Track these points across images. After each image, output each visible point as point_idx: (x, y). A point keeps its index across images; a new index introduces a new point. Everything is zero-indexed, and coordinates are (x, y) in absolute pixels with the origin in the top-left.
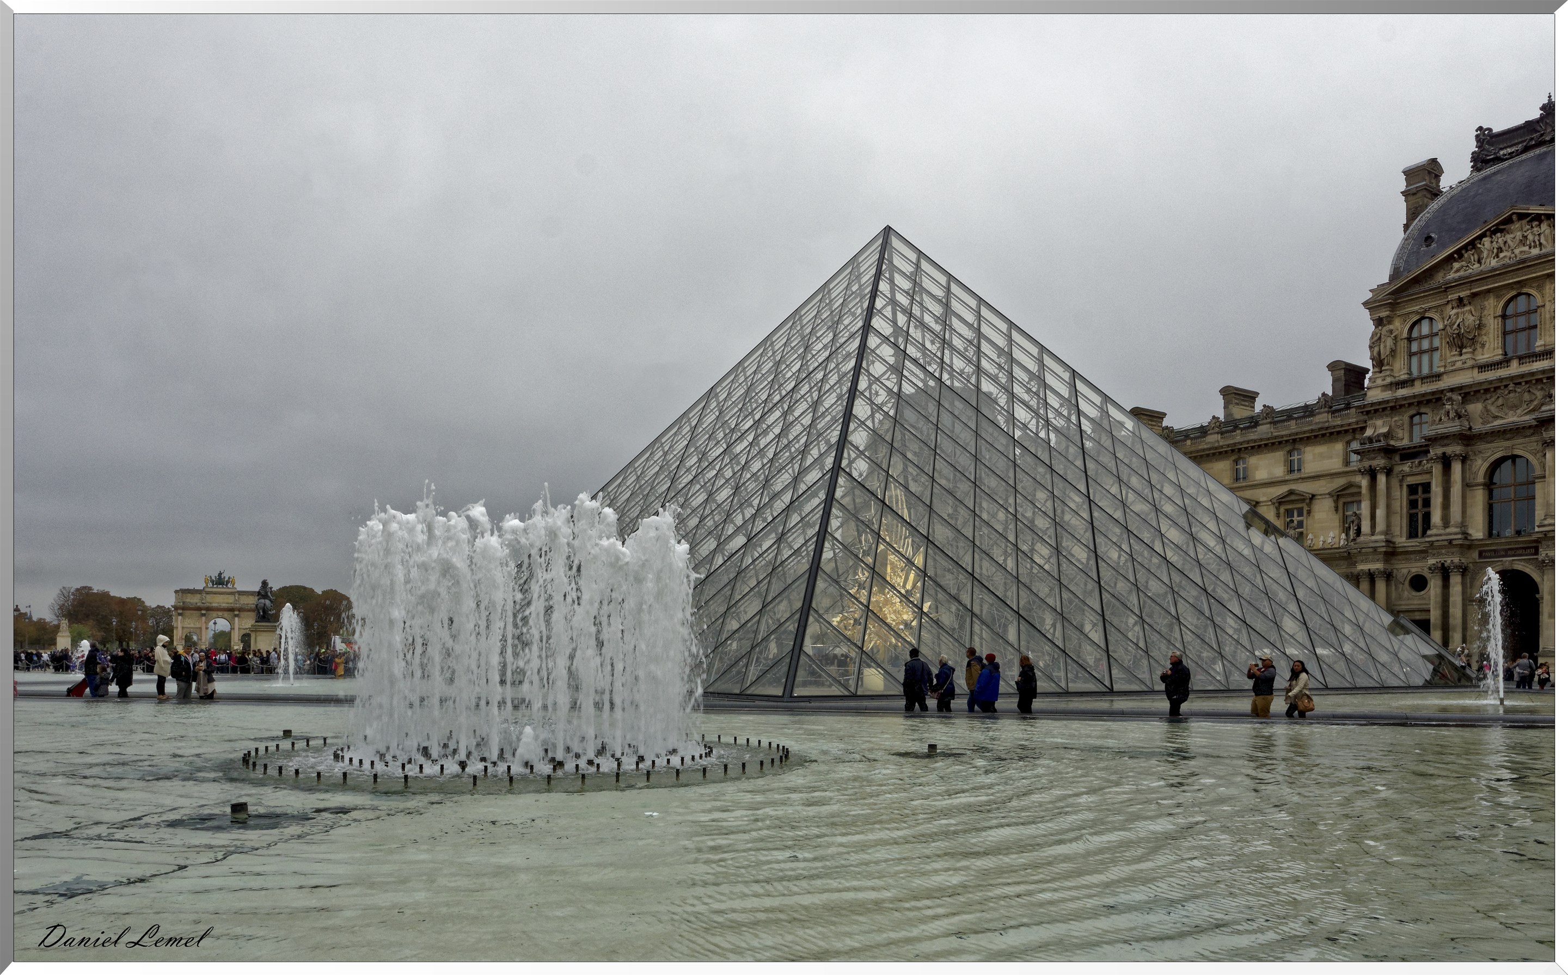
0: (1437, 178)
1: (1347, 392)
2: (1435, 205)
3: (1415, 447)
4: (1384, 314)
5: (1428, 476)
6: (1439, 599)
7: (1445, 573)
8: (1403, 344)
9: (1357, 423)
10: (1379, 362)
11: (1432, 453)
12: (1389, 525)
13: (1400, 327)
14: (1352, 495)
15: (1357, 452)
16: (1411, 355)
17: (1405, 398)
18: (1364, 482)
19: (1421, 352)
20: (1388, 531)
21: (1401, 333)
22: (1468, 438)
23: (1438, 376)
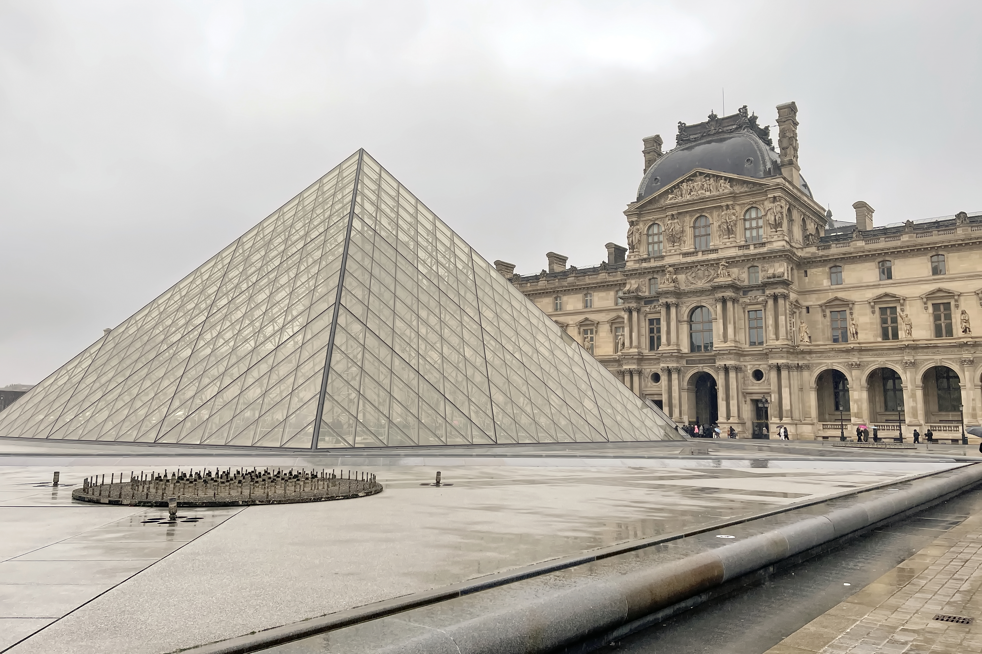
0: (660, 145)
1: (616, 261)
2: (659, 161)
3: (652, 297)
4: (634, 219)
5: (658, 315)
6: (667, 388)
7: (669, 372)
8: (644, 238)
9: (621, 280)
10: (632, 247)
11: (661, 301)
12: (639, 342)
13: (642, 227)
14: (619, 323)
15: (621, 298)
16: (649, 244)
17: (646, 269)
18: (626, 316)
19: (654, 243)
20: (638, 347)
21: (644, 230)
22: (679, 294)
23: (663, 257)
